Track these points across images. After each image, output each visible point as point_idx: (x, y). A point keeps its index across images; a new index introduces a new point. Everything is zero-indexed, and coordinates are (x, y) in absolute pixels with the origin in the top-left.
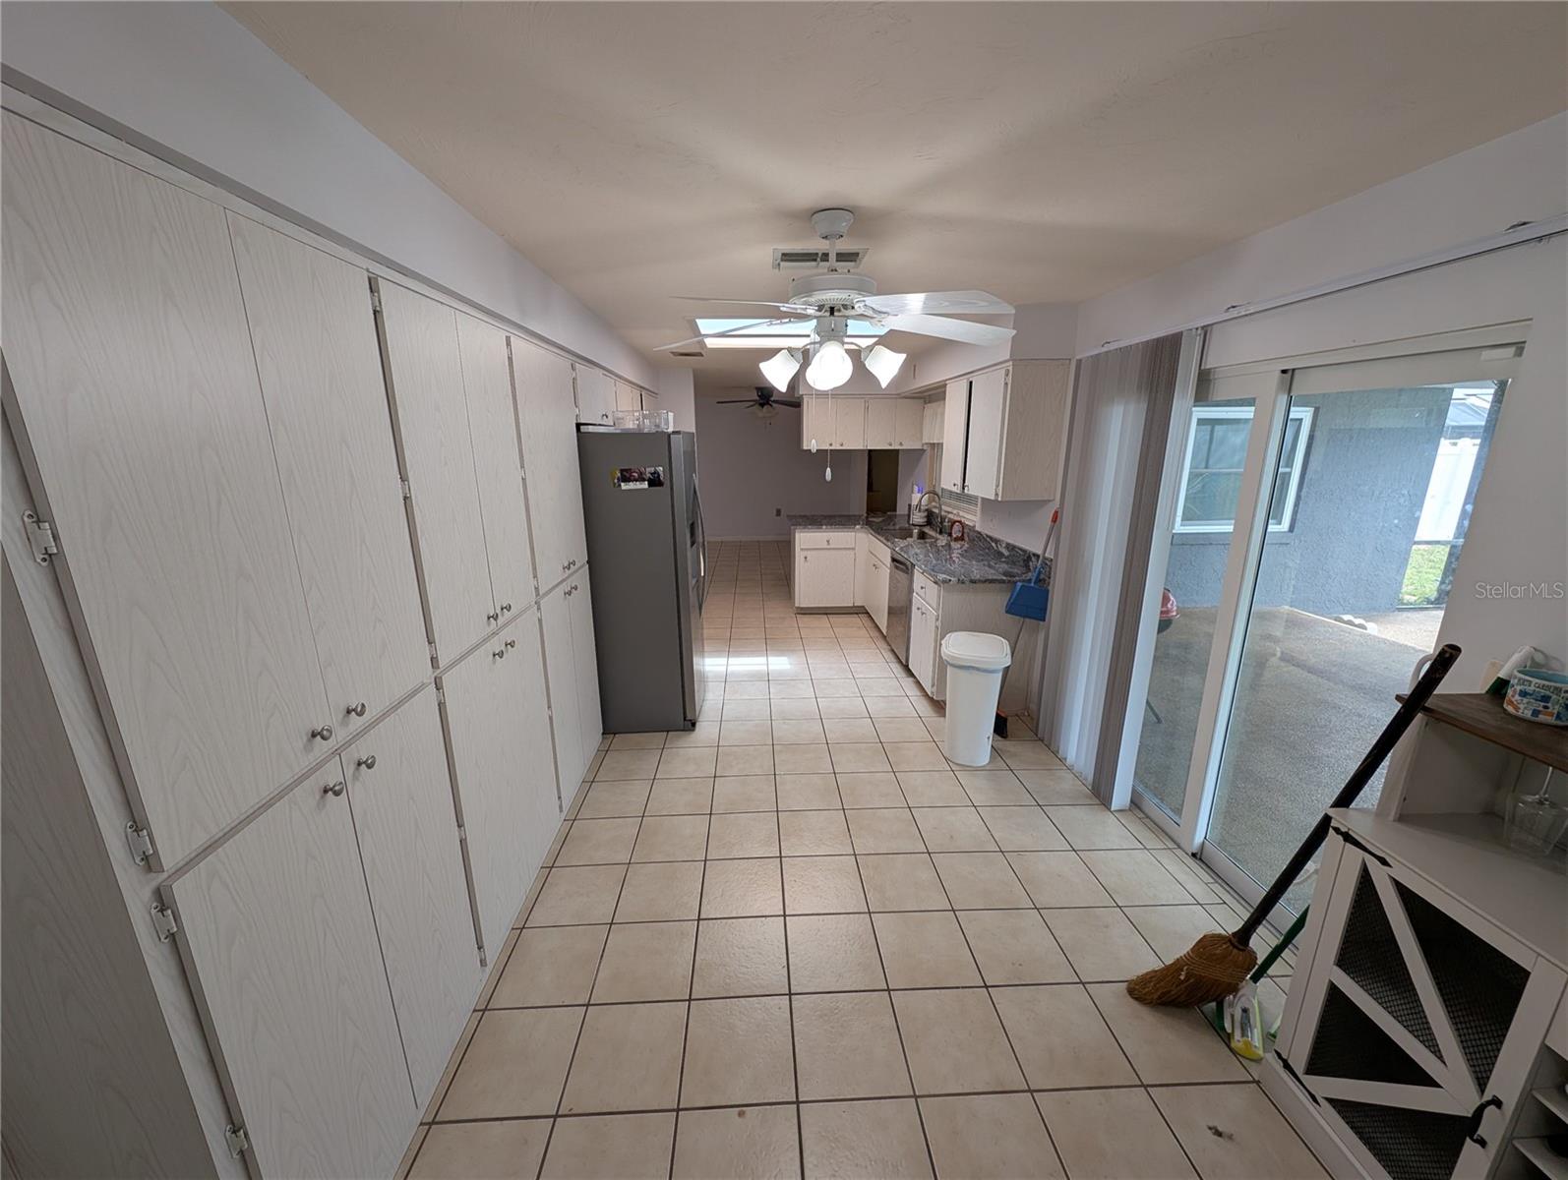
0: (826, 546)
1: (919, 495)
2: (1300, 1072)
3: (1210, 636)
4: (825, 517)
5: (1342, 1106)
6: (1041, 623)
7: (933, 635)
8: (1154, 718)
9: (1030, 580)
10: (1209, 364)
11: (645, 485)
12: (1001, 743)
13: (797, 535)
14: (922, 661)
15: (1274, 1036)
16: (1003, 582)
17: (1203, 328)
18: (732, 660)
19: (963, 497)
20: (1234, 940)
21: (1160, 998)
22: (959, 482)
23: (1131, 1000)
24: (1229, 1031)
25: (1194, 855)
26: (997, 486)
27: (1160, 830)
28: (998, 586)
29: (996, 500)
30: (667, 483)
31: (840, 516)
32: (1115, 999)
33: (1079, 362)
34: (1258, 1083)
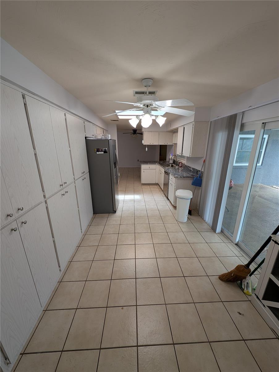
0: (149, 169)
1: (172, 156)
2: (261, 299)
3: (242, 191)
4: (149, 161)
5: (271, 308)
6: (200, 187)
7: (174, 190)
8: (227, 210)
9: (198, 177)
10: (244, 122)
11: (103, 153)
12: (190, 217)
13: (142, 166)
14: (171, 197)
15: (255, 289)
16: (191, 177)
17: (243, 112)
18: (126, 196)
19: (182, 156)
20: (246, 267)
21: (227, 280)
22: (181, 153)
23: (220, 280)
24: (243, 288)
25: (236, 244)
26: (190, 153)
27: (227, 238)
28: (190, 178)
29: (190, 157)
30: (108, 152)
31: (152, 161)
32: (215, 280)
33: (211, 122)
34: (250, 301)
